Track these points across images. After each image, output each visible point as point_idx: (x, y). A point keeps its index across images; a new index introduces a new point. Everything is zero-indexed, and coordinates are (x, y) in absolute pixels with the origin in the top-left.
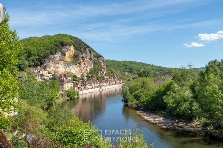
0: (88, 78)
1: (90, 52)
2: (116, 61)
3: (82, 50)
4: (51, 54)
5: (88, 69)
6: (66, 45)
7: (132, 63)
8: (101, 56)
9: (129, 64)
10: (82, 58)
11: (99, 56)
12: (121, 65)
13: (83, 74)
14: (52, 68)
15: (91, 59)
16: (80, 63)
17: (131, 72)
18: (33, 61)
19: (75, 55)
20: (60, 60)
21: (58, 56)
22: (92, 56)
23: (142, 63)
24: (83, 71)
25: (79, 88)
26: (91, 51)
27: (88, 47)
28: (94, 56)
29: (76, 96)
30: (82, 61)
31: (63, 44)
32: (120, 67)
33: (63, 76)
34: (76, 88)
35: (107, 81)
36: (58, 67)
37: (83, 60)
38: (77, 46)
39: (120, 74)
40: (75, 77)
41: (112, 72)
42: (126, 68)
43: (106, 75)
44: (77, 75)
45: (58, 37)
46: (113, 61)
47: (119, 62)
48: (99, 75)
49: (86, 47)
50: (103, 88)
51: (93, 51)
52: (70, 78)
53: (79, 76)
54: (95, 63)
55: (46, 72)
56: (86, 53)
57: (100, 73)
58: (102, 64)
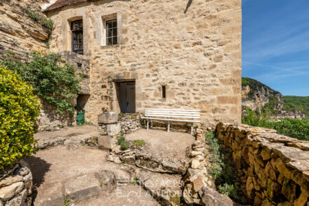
1: (266, 89)
2: (298, 97)
3: (257, 88)
5: (263, 104)
8: (278, 93)
10: (257, 95)
11: (275, 93)
13: (257, 108)
15: (266, 95)
16: (255, 99)
19: (250, 93)
22: (268, 93)
24: (258, 106)
27: (264, 85)
28: (270, 93)
32: (303, 102)
35: (284, 115)
37: (258, 97)
38: (253, 85)
39: (303, 109)
40: (250, 110)
41: (291, 107)
43: (283, 110)
46: (294, 97)
49: (261, 85)
51: (269, 89)
53: (253, 109)
54: (270, 99)
56: (261, 91)
57: (276, 108)
58: (279, 100)
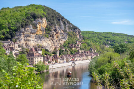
0: (61, 52)
1: (64, 24)
3: (55, 22)
4: (22, 27)
5: (62, 43)
6: (37, 17)
7: (114, 34)
8: (76, 28)
9: (111, 36)
10: (55, 30)
11: (74, 28)
12: (101, 37)
13: (56, 48)
14: (23, 42)
15: (65, 31)
16: (53, 36)
17: (112, 45)
18: (4, 34)
19: (47, 27)
20: (31, 33)
21: (29, 29)
22: (67, 28)
23: (127, 35)
24: (56, 44)
25: (49, 62)
26: (66, 22)
27: (63, 18)
28: (69, 28)
29: (45, 71)
30: (55, 33)
31: (34, 17)
32: (100, 39)
33: (33, 49)
34: (47, 63)
35: (81, 55)
36: (29, 41)
37: (57, 33)
38: (50, 18)
39: (99, 48)
40: (47, 50)
41: (89, 45)
42: (108, 41)
43: (81, 49)
44: (49, 49)
45: (30, 8)
47: (100, 34)
48: (73, 49)
49: (60, 18)
50: (76, 62)
51: (68, 22)
52: (40, 52)
53: (51, 49)
54: (69, 35)
55: (17, 45)
56: (60, 25)
57: (75, 47)
58: (78, 37)
